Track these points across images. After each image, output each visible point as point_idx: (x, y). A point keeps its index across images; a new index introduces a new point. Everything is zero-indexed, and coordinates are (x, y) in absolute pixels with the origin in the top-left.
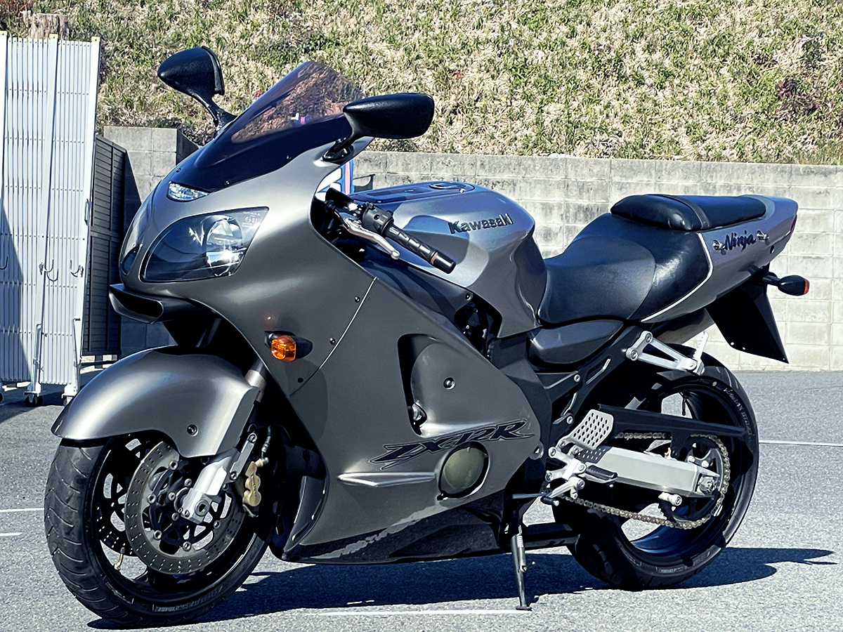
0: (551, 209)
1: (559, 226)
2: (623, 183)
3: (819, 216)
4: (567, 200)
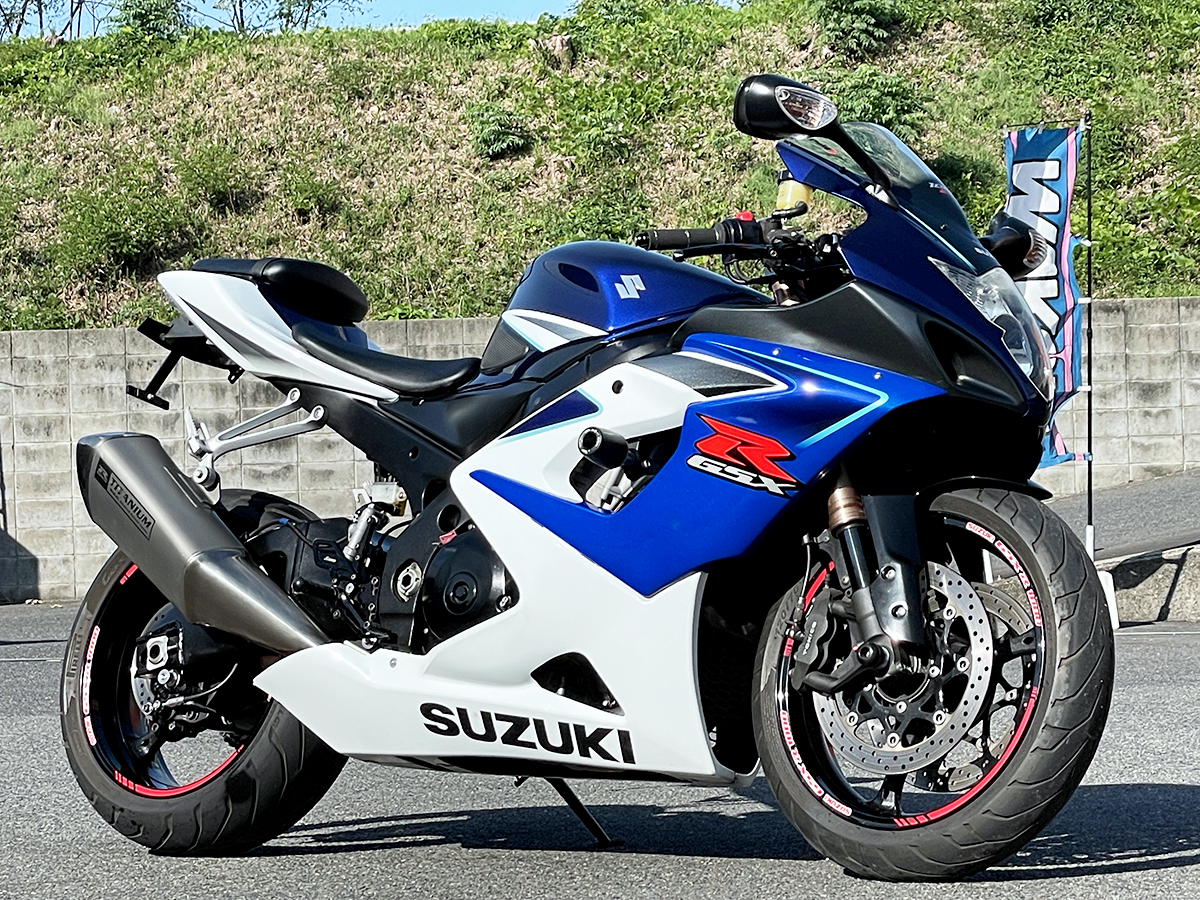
1: (234, 412)
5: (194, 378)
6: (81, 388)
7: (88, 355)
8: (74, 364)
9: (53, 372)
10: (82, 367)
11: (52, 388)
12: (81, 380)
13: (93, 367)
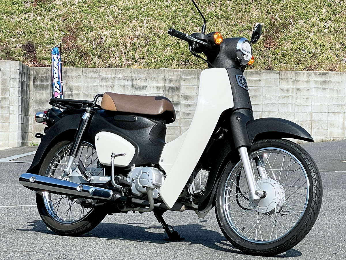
0: (160, 88)
1: (162, 94)
2: (186, 78)
3: (257, 89)
4: (165, 85)
5: (151, 84)
6: (118, 85)
7: (121, 76)
8: (117, 78)
9: (111, 80)
10: (119, 79)
11: (110, 85)
12: (119, 83)
13: (122, 79)
